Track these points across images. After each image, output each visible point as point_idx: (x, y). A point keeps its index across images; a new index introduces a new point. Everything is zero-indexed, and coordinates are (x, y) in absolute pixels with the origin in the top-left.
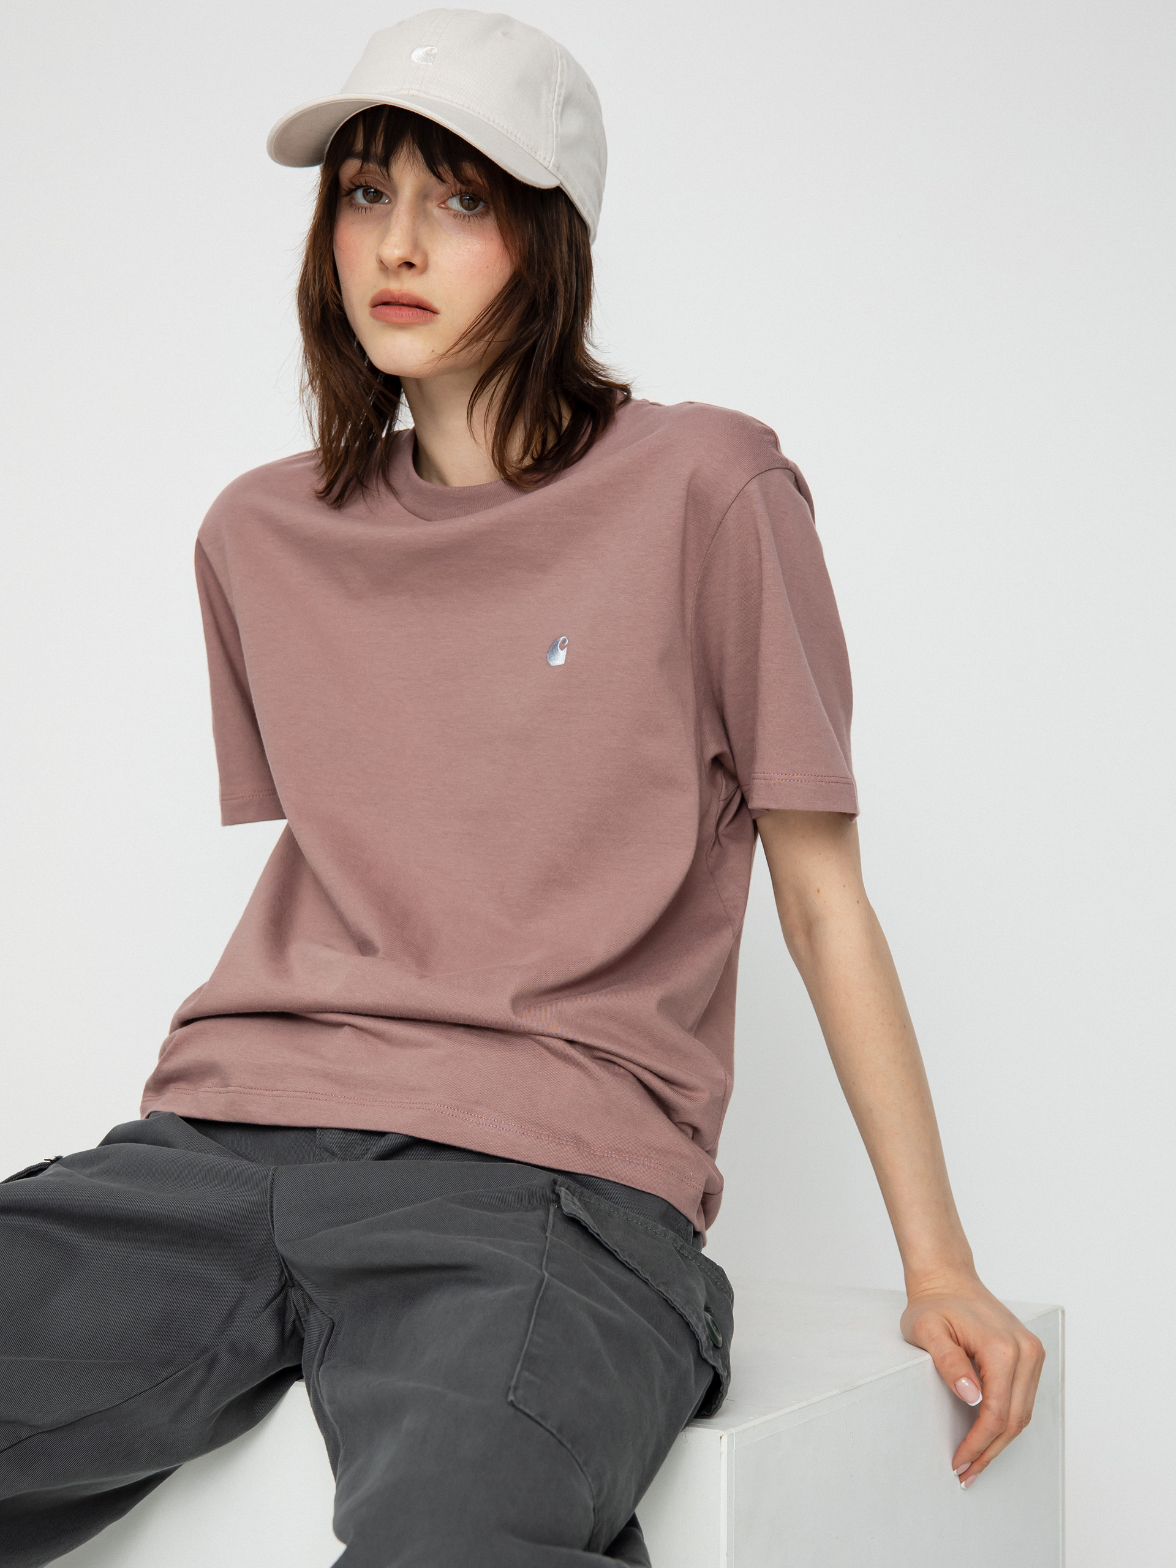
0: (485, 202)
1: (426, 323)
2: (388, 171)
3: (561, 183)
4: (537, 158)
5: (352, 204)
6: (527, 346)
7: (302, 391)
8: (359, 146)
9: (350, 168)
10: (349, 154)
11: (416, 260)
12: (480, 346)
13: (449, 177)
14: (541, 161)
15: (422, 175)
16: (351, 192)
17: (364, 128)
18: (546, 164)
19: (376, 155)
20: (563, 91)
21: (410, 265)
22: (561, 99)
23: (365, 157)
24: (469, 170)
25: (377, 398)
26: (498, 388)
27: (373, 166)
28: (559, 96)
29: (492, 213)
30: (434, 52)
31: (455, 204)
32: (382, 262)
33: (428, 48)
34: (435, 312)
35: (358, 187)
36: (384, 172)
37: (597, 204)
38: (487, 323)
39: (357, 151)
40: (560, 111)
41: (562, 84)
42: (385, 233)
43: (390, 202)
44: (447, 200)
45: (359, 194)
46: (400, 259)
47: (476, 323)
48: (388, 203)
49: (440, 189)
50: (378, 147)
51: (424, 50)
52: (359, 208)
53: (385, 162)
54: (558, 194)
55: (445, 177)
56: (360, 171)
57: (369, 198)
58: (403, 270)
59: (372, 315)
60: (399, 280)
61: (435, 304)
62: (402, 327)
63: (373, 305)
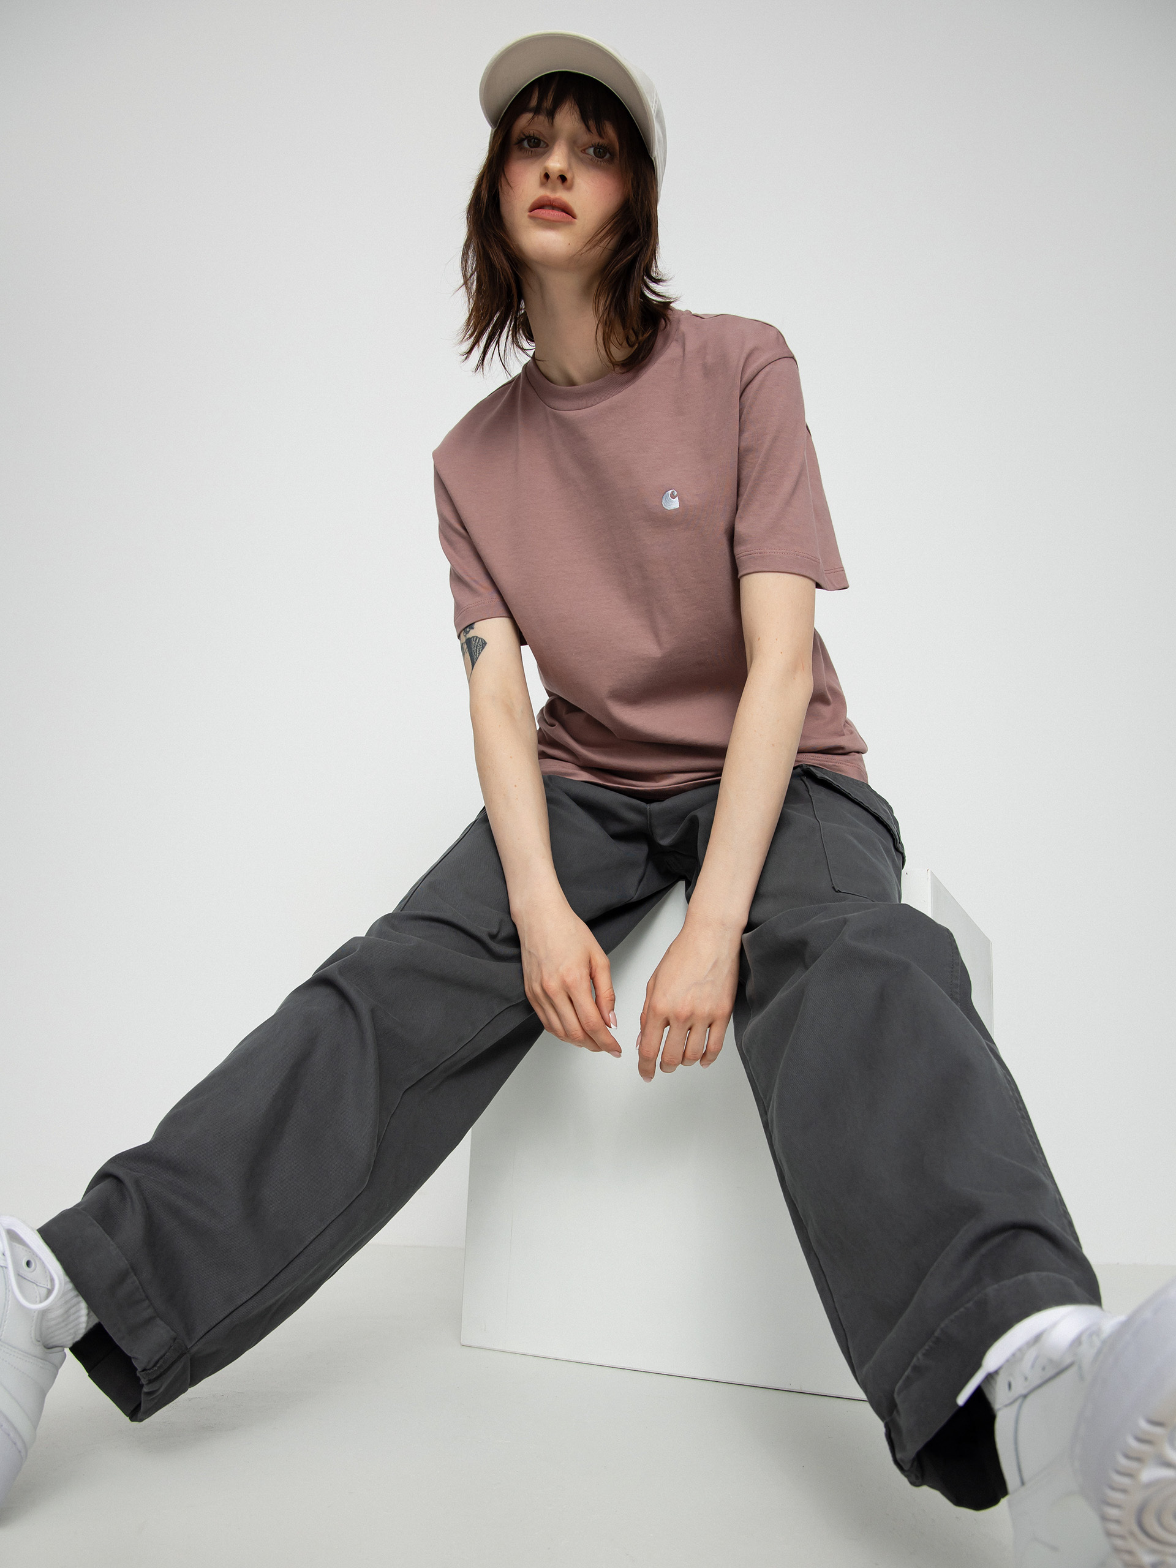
1: (569, 223)
5: (520, 148)
8: (534, 102)
9: (523, 121)
10: (525, 110)
11: (569, 176)
12: (599, 248)
16: (520, 140)
17: (539, 90)
19: (546, 109)
21: (563, 178)
23: (537, 110)
27: (542, 118)
34: (574, 217)
35: (523, 140)
39: (531, 107)
45: (525, 143)
46: (559, 173)
47: (599, 232)
48: (546, 147)
49: (584, 140)
50: (548, 103)
52: (526, 150)
53: (551, 114)
55: (591, 129)
56: (530, 124)
57: (531, 144)
58: (559, 182)
59: (531, 217)
60: (554, 190)
61: (577, 210)
62: (551, 225)
63: (532, 209)
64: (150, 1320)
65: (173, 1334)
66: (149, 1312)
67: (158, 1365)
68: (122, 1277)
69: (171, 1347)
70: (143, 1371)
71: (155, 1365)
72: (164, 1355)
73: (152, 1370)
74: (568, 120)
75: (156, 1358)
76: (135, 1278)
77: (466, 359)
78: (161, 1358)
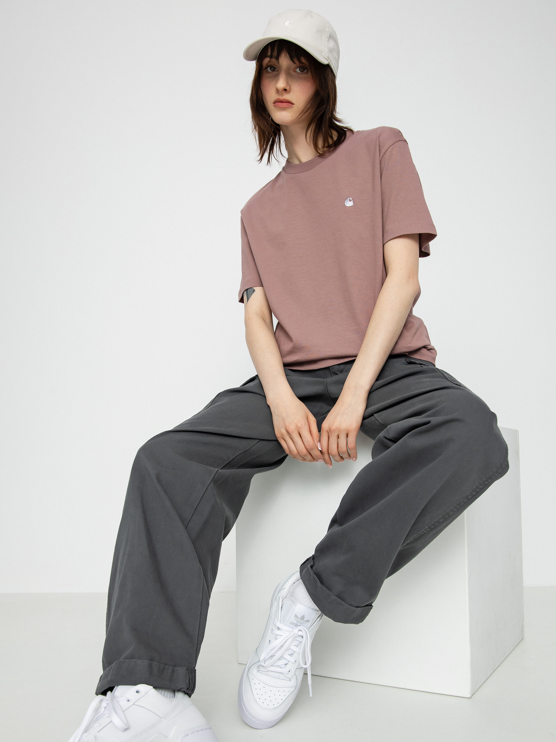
0: (307, 70)
1: (290, 107)
2: (278, 61)
3: (329, 63)
4: (322, 54)
5: (267, 72)
6: (322, 112)
7: (253, 131)
8: (269, 53)
9: (266, 60)
10: (266, 56)
11: (288, 88)
12: (307, 114)
13: (297, 62)
14: (324, 55)
15: (289, 61)
16: (267, 68)
18: (325, 56)
19: (275, 56)
20: (329, 34)
21: (285, 90)
22: (328, 36)
23: (271, 57)
24: (303, 60)
25: (274, 129)
26: (312, 127)
27: (273, 60)
28: (328, 35)
29: (310, 73)
30: (291, 22)
31: (298, 70)
32: (277, 89)
33: (289, 21)
34: (293, 104)
35: (269, 67)
36: (277, 61)
37: (337, 67)
38: (310, 106)
39: (269, 55)
40: (328, 40)
41: (328, 32)
42: (277, 80)
43: (278, 71)
44: (295, 69)
45: (269, 69)
46: (283, 88)
47: (305, 107)
49: (294, 66)
50: (275, 53)
51: (288, 22)
52: (269, 72)
53: (277, 58)
54: (328, 66)
55: (295, 62)
56: (269, 61)
57: (272, 70)
58: (284, 92)
59: (274, 106)
60: (282, 95)
61: (293, 102)
62: (284, 109)
63: (274, 103)
64: (173, 671)
65: (185, 668)
66: (171, 668)
67: (191, 683)
68: (150, 666)
69: (189, 673)
70: (187, 690)
71: (190, 684)
72: (189, 678)
73: (190, 687)
74: (284, 61)
75: (188, 682)
76: (155, 663)
77: (261, 162)
78: (189, 680)
